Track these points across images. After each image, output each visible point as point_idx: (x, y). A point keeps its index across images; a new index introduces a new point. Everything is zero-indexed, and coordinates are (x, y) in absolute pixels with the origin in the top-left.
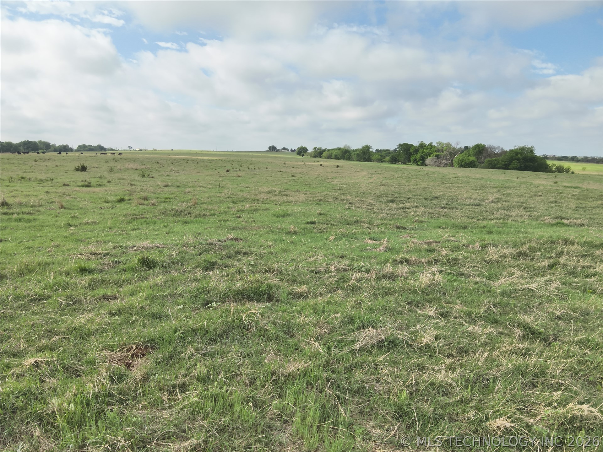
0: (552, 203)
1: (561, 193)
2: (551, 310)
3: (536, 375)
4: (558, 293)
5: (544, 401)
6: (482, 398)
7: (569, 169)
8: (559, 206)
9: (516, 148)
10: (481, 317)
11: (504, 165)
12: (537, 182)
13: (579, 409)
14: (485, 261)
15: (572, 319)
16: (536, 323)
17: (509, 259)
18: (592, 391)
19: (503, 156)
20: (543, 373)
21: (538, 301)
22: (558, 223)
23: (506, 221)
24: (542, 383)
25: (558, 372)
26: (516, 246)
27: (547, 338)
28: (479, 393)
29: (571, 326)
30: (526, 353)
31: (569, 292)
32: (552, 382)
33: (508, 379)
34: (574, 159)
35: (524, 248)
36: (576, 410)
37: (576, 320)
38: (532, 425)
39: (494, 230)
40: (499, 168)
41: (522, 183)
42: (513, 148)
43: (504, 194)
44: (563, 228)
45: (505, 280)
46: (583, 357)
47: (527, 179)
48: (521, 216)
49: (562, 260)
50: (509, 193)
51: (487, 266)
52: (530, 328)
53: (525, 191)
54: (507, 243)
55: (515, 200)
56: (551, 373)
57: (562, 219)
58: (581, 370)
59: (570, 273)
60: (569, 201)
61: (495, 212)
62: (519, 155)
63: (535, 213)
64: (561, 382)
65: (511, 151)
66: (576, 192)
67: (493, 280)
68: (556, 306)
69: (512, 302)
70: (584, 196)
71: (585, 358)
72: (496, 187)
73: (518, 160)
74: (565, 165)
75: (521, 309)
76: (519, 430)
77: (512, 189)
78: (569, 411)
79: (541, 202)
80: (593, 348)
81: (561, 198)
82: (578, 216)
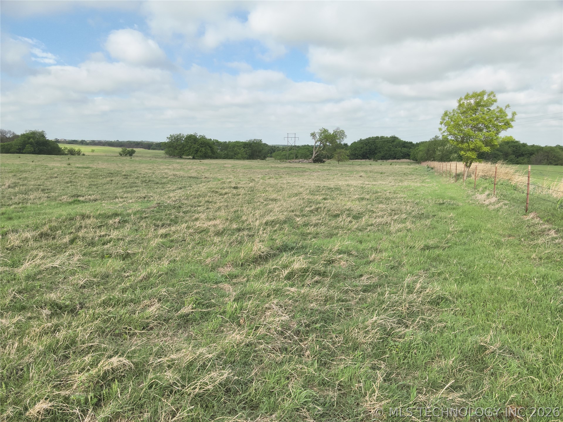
0: (67, 183)
1: (74, 173)
2: (75, 281)
3: (67, 347)
4: (79, 264)
5: (77, 369)
6: (18, 390)
7: (80, 152)
8: (74, 185)
9: (28, 132)
10: (7, 308)
11: (18, 149)
12: (52, 164)
13: (109, 363)
14: (7, 249)
15: (94, 284)
16: (62, 298)
17: (31, 242)
18: (119, 342)
19: (15, 140)
20: (73, 342)
21: (62, 276)
22: (75, 201)
23: (25, 205)
24: (74, 353)
25: (86, 337)
26: (37, 228)
27: (74, 308)
28: (14, 387)
29: (94, 291)
30: (56, 329)
31: (90, 261)
32: (83, 348)
33: (41, 361)
34: (83, 143)
35: (45, 229)
36: (106, 365)
37: (98, 284)
38: (69, 396)
39: (13, 215)
40: (13, 153)
41: (37, 166)
42: (25, 133)
43: (20, 179)
44: (79, 205)
45: (28, 263)
46: (107, 315)
47: (42, 162)
48: (40, 198)
49: (80, 234)
50: (26, 177)
51: (9, 253)
52: (57, 305)
53: (41, 174)
54: (28, 226)
55: (32, 183)
56: (81, 340)
57: (78, 197)
58: (107, 328)
59: (90, 244)
60: (82, 180)
61: (13, 197)
62: (31, 140)
63: (52, 194)
64: (91, 344)
65: (23, 135)
66: (87, 171)
67: (17, 267)
68: (79, 276)
69: (37, 283)
70: (94, 175)
71: (109, 316)
72: (12, 172)
73: (31, 143)
74: (76, 148)
75: (47, 288)
76: (58, 406)
77: (28, 172)
78: (100, 369)
79: (58, 183)
80: (115, 304)
81: (75, 178)
82: (91, 193)
